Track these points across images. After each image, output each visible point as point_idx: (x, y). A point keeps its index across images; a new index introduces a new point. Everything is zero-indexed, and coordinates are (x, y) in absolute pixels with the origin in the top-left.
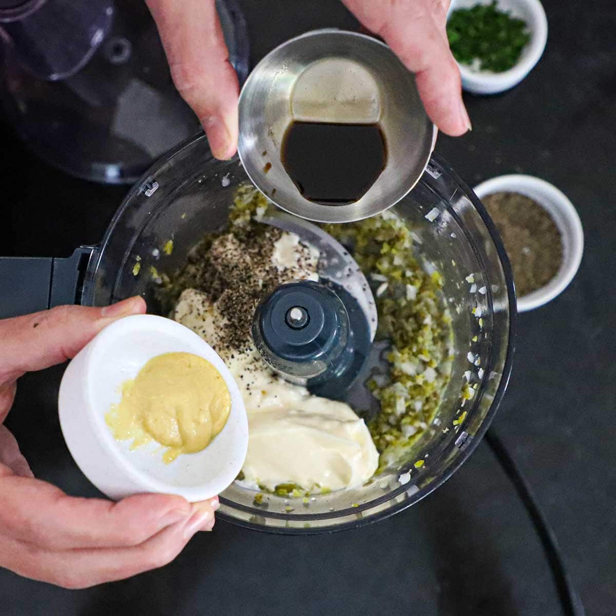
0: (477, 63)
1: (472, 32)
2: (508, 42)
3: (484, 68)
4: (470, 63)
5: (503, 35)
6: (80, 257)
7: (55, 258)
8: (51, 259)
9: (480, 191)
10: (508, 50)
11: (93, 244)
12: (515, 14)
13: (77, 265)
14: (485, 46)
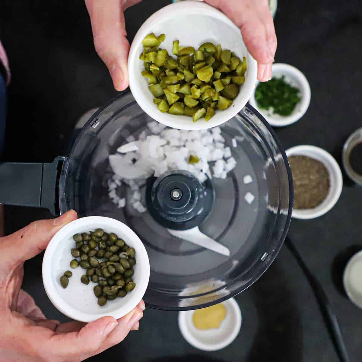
0: (271, 110)
1: (270, 94)
2: (288, 100)
3: (275, 112)
4: (267, 109)
5: (286, 95)
6: (57, 162)
7: (44, 163)
8: (42, 164)
9: (289, 153)
10: (288, 105)
11: (64, 155)
12: (294, 85)
13: (56, 166)
14: (276, 101)
